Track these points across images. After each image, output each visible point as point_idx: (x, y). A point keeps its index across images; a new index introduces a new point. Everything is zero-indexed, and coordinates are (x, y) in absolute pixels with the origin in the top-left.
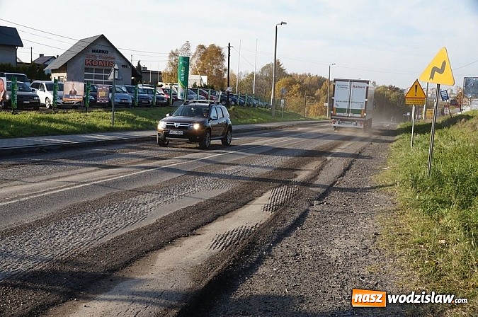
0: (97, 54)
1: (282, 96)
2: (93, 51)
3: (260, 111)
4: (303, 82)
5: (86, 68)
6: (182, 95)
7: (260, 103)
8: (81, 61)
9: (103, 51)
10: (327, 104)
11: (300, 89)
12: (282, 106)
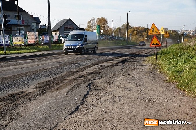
0: (68, 25)
1: (130, 36)
2: (67, 24)
3: (123, 42)
4: (138, 30)
5: (65, 30)
6: (98, 37)
7: (123, 39)
8: (63, 27)
9: (70, 24)
10: (147, 38)
11: (137, 33)
12: (130, 40)
